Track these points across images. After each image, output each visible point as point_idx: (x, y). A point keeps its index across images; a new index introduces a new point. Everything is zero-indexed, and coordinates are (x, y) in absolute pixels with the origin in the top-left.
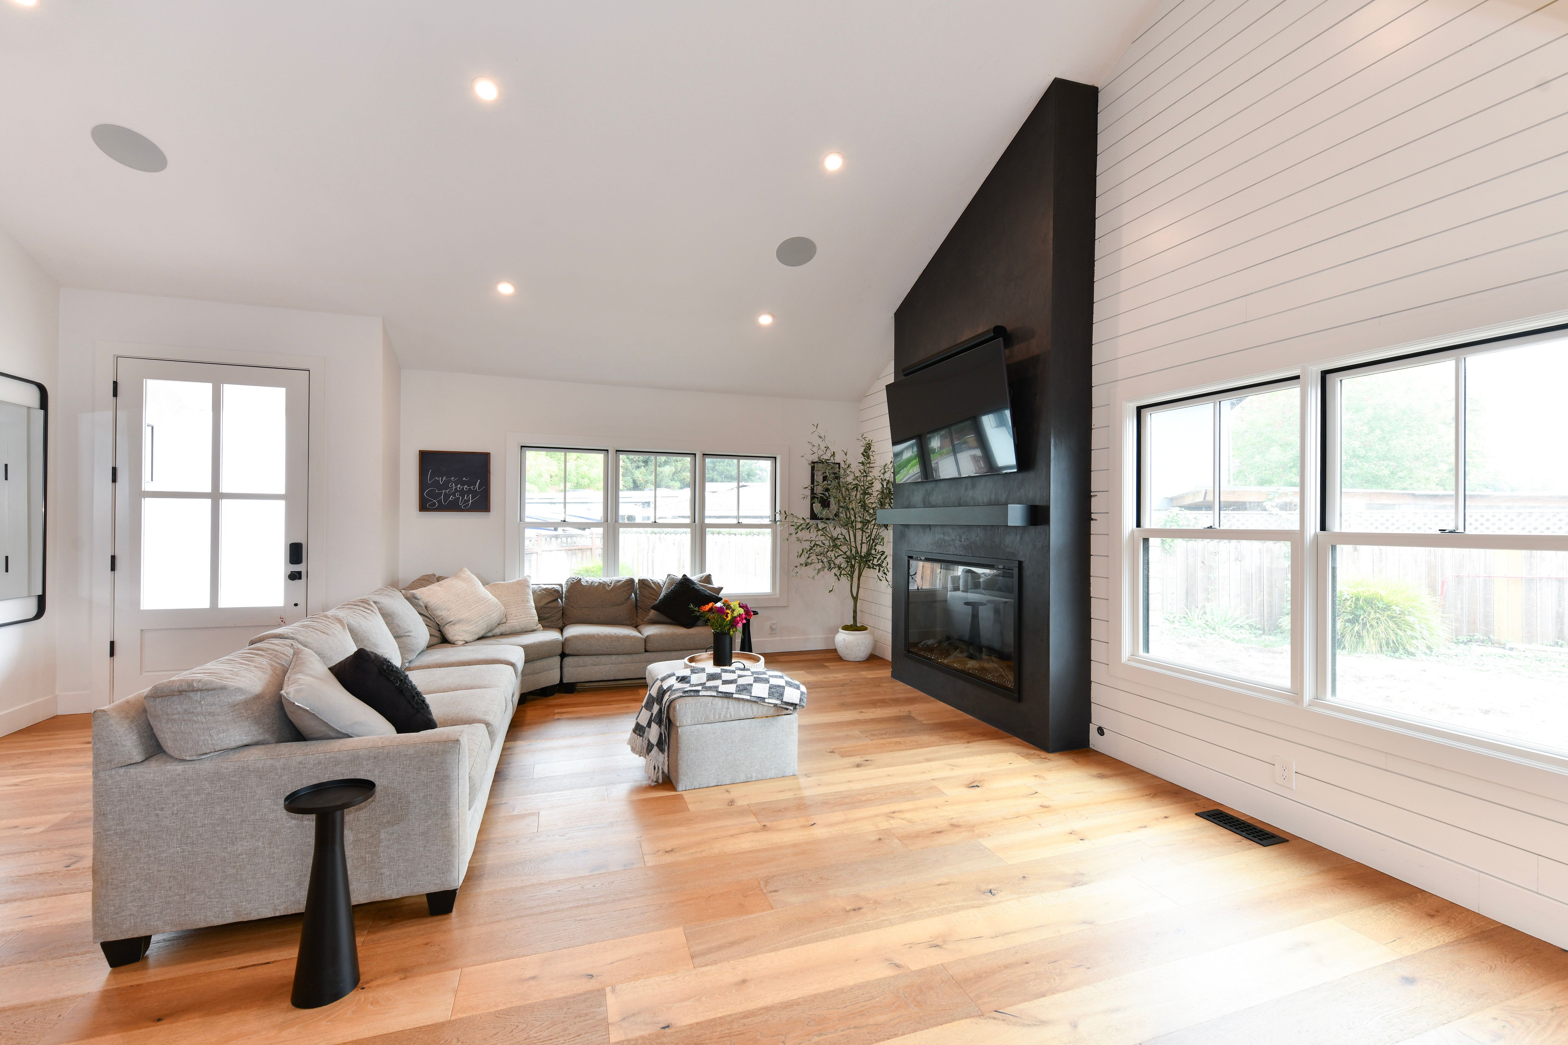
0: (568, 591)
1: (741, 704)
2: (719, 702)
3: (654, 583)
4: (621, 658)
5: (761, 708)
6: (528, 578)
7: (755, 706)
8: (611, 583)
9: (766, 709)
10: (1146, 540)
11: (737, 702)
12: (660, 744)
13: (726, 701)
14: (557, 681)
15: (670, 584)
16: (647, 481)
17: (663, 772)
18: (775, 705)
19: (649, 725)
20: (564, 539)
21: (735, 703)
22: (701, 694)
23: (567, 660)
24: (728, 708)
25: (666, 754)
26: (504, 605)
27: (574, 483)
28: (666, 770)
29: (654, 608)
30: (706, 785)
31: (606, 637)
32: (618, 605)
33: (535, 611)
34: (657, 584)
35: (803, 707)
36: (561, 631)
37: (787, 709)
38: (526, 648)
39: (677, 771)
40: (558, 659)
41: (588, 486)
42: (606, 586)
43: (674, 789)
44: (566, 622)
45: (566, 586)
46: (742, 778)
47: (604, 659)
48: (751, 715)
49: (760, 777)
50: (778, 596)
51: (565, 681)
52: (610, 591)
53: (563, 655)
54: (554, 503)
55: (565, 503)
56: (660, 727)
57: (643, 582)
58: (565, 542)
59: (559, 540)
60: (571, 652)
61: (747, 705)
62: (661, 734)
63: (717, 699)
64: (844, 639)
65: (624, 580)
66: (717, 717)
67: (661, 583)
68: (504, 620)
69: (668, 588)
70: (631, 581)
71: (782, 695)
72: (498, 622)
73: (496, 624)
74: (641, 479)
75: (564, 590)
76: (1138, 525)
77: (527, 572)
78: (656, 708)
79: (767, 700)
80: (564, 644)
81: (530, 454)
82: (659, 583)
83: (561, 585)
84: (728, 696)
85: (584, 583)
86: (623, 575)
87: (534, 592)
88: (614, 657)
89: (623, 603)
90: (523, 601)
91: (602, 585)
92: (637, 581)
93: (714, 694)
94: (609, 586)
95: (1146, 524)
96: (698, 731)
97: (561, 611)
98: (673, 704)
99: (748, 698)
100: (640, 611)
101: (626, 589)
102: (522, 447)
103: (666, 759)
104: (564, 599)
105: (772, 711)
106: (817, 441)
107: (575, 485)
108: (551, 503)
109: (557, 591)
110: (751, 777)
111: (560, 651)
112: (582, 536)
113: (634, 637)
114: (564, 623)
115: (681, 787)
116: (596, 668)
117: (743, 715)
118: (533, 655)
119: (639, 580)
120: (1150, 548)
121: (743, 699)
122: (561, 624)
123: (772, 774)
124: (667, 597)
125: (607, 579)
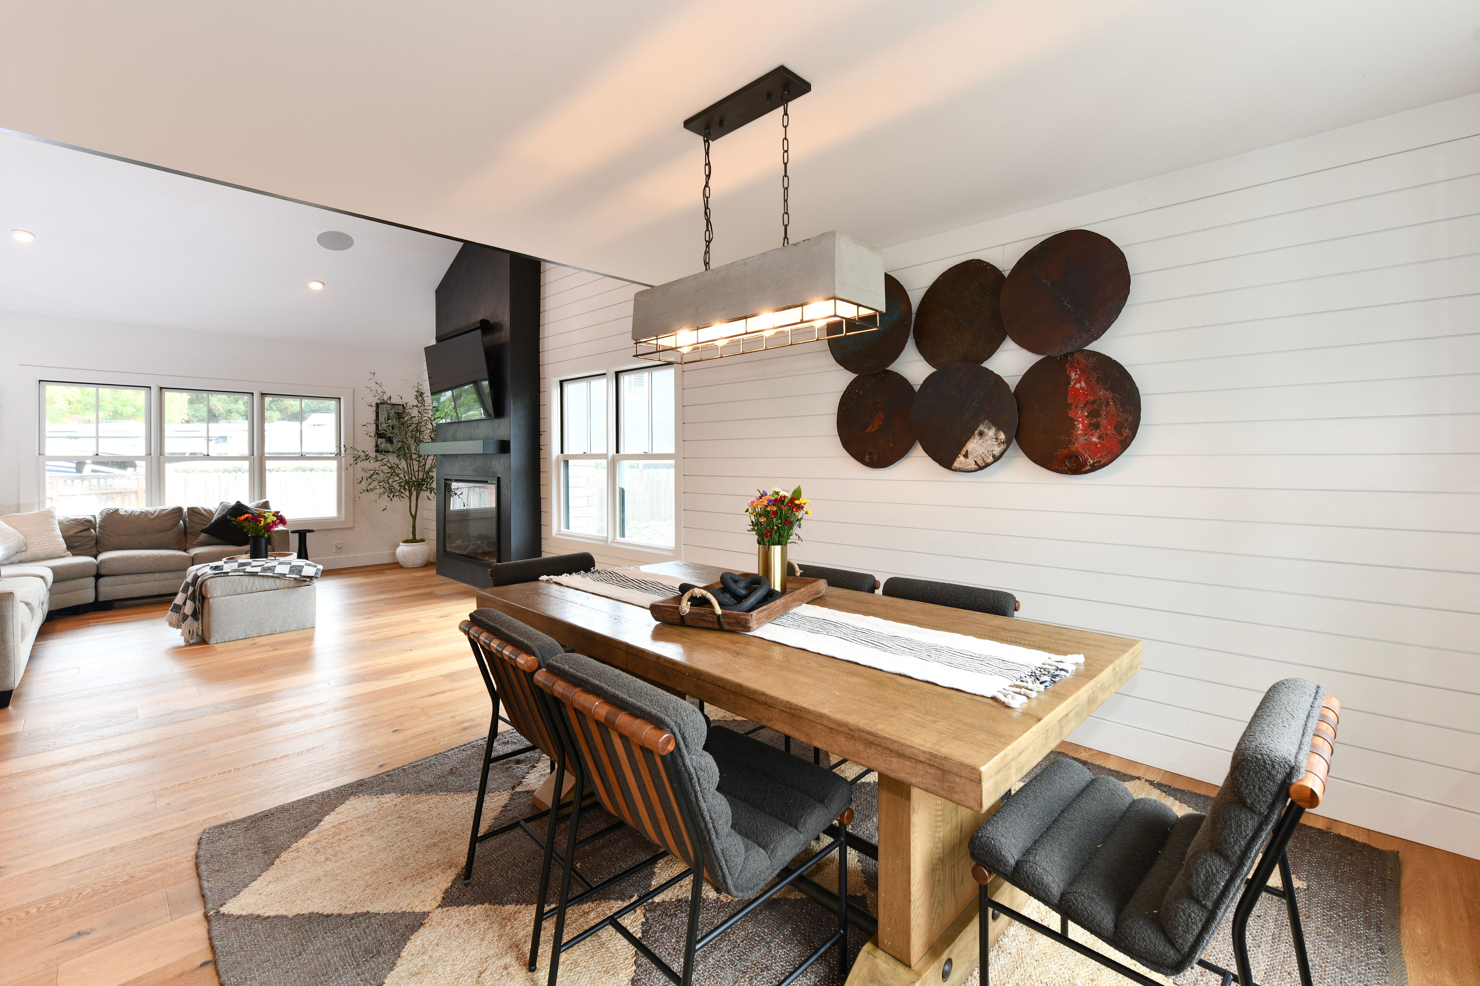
0: (103, 521)
1: (266, 580)
2: (246, 579)
3: (205, 510)
4: (166, 575)
5: (283, 581)
6: (52, 509)
7: (278, 581)
8: (155, 512)
9: (287, 582)
10: (566, 463)
11: (262, 578)
12: (195, 615)
13: (252, 578)
14: (91, 599)
15: (222, 510)
16: (230, 410)
17: (197, 635)
18: (295, 579)
19: (185, 603)
20: (94, 482)
21: (261, 579)
22: (230, 574)
23: (102, 581)
24: (253, 583)
25: (200, 621)
26: (23, 535)
27: (109, 411)
28: (200, 632)
29: (203, 531)
30: (236, 638)
31: (147, 558)
32: (164, 531)
33: (62, 540)
34: (210, 513)
35: (317, 578)
36: (96, 558)
37: (305, 581)
38: (54, 569)
39: (209, 631)
40: (92, 580)
41: (129, 417)
42: (149, 515)
43: (207, 644)
44: (100, 549)
45: (100, 516)
46: (268, 631)
47: (146, 577)
48: (274, 587)
49: (283, 630)
50: (343, 519)
51: (101, 599)
52: (153, 519)
53: (98, 576)
54: (76, 438)
55: (97, 438)
56: (195, 602)
57: (193, 511)
58: (96, 485)
59: (86, 482)
60: (107, 573)
61: (271, 580)
62: (195, 608)
63: (244, 577)
64: (403, 550)
65: (170, 508)
66: (244, 590)
67: (213, 510)
68: (24, 548)
69: (220, 513)
70: (179, 510)
71: (301, 571)
72: (17, 550)
73: (14, 552)
74: (220, 408)
75: (98, 520)
76: (562, 452)
77: (48, 505)
78: (191, 589)
79: (287, 576)
80: (98, 567)
81: (50, 390)
82: (210, 511)
83: (94, 516)
84: (254, 574)
85: (122, 512)
86: (170, 503)
87: (61, 523)
88: (157, 575)
89: (169, 530)
90: (46, 530)
91: (144, 515)
92: (185, 510)
93: (242, 574)
94: (152, 514)
95: (566, 452)
96: (227, 600)
97: (95, 540)
98: (205, 583)
99: (272, 574)
100: (189, 536)
101: (173, 516)
102: (40, 381)
103: (200, 624)
104: (97, 529)
105: (293, 583)
106: (375, 387)
107: (111, 414)
108: (71, 438)
109: (89, 521)
110: (276, 631)
111: (94, 572)
112: (123, 476)
113: (181, 557)
114: (98, 551)
115: (212, 641)
116: (138, 585)
117: (267, 587)
118: (61, 576)
119: (188, 509)
120: (570, 467)
121: (267, 576)
122: (94, 552)
123: (294, 627)
124: (218, 521)
125: (151, 509)
